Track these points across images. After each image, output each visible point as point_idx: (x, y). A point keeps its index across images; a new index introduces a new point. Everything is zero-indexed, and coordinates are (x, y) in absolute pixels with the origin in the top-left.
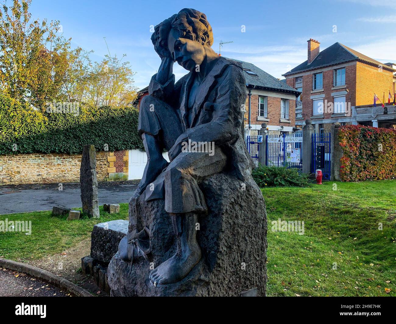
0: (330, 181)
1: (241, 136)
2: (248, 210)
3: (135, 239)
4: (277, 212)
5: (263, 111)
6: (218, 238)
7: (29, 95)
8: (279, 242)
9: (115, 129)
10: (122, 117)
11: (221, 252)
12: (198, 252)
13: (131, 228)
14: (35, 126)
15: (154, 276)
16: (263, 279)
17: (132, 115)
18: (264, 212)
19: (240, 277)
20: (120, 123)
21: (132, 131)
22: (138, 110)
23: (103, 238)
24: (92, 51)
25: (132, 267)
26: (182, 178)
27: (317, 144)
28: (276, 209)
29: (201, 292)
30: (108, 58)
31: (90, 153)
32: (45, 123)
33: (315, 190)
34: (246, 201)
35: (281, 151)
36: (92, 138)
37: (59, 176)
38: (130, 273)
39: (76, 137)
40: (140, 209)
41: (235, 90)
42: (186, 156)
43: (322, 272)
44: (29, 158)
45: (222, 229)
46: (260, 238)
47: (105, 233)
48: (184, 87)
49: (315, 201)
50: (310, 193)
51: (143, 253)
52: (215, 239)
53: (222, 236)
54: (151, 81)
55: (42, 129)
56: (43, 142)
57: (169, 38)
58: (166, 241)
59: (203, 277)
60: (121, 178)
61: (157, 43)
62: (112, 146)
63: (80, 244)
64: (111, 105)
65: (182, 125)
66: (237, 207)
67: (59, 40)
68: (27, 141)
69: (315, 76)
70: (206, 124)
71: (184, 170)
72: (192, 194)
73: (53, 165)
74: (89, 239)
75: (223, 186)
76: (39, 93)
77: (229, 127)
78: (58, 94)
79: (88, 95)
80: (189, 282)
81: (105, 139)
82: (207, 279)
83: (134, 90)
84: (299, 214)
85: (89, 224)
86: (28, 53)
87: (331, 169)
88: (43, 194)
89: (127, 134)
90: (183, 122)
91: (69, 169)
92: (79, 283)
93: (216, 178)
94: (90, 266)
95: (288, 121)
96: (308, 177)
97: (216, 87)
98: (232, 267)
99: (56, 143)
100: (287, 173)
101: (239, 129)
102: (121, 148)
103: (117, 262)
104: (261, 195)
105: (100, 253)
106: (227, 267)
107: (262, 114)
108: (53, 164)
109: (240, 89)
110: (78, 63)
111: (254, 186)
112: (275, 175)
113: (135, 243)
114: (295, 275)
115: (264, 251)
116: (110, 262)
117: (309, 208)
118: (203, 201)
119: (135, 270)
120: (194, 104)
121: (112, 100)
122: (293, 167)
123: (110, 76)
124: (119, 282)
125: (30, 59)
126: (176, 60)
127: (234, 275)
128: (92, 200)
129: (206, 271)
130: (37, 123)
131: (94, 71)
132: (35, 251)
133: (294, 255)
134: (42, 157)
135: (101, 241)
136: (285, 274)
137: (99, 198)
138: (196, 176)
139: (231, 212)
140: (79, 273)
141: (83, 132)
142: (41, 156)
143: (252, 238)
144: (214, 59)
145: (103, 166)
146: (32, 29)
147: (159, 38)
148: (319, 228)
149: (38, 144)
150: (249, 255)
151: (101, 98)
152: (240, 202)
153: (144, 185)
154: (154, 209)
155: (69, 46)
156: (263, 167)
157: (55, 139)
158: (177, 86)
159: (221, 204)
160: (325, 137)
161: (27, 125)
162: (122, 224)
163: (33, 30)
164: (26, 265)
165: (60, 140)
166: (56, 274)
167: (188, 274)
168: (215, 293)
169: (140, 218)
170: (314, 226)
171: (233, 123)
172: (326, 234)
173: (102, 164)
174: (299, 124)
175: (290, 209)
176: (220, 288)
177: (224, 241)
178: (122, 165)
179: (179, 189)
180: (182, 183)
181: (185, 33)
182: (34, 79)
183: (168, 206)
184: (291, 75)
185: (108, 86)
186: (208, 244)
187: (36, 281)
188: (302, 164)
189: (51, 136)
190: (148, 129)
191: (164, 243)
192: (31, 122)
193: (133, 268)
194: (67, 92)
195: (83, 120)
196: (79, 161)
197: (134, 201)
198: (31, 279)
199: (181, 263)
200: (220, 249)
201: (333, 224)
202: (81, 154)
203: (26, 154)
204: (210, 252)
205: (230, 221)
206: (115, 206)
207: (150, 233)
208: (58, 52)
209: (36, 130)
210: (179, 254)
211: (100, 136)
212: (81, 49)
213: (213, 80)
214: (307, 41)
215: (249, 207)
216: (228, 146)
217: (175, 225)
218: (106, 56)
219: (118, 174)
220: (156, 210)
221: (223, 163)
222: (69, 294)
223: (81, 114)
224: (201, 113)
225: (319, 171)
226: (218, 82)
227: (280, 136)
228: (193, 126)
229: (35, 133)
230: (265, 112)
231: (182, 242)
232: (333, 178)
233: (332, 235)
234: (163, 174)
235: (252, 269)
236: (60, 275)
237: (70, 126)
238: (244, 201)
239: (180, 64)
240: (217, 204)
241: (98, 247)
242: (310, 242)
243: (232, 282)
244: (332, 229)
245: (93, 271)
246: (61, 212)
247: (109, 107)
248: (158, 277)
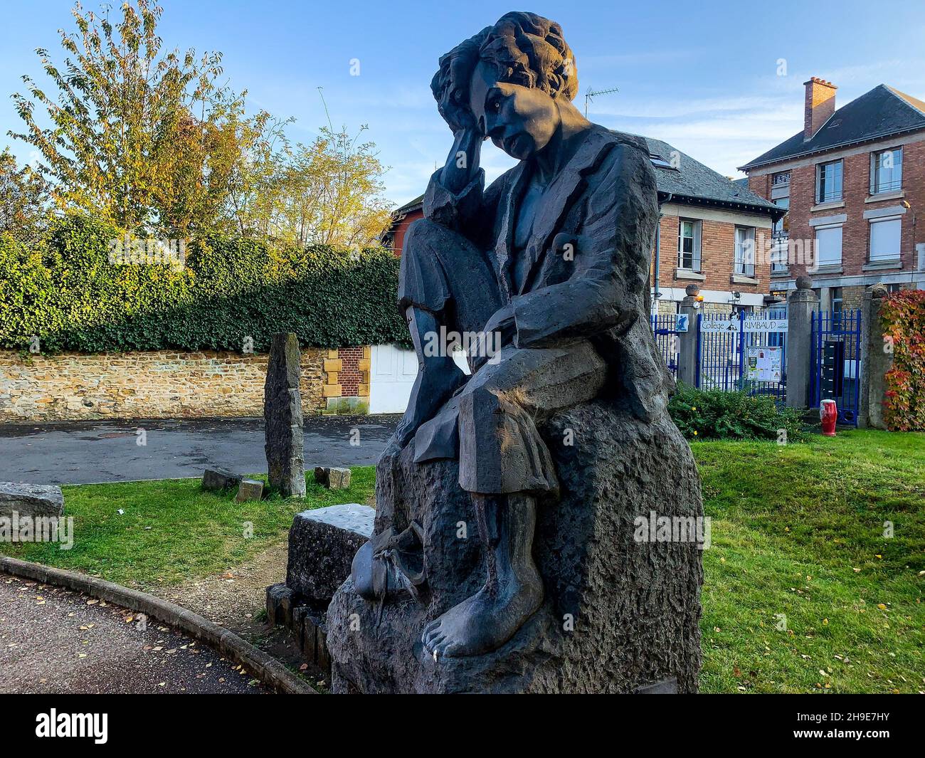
0: (856, 427)
1: (642, 313)
2: (658, 493)
3: (389, 549)
4: (721, 500)
5: (690, 256)
6: (585, 556)
7: (156, 219)
8: (726, 572)
9: (342, 298)
10: (358, 269)
11: (590, 589)
12: (536, 586)
13: (380, 524)
14: (167, 290)
15: (432, 637)
16: (692, 659)
17: (378, 265)
18: (696, 499)
19: (636, 650)
20: (353, 283)
21: (379, 303)
22: (392, 254)
23: (314, 545)
24: (292, 120)
25: (382, 613)
26: (499, 412)
27: (824, 338)
28: (720, 493)
29: (542, 682)
30: (326, 133)
31: (287, 351)
32: (188, 283)
33: (818, 450)
34: (654, 471)
35: (732, 353)
36: (290, 318)
37: (216, 401)
38: (378, 627)
39: (256, 314)
40: (403, 480)
41: (632, 204)
42: (510, 360)
43: (836, 651)
44: (153, 360)
45: (594, 537)
46: (686, 560)
47: (319, 532)
48: (505, 197)
49: (817, 477)
50: (806, 456)
51: (407, 582)
52: (577, 559)
53: (593, 551)
54: (430, 186)
55: (182, 296)
56: (183, 325)
57: (473, 83)
58: (461, 557)
59: (546, 646)
60: (354, 409)
61: (443, 97)
62: (334, 337)
63: (263, 557)
64: (332, 241)
65: (500, 289)
66: (631, 486)
67: (219, 97)
68: (149, 323)
69: (823, 168)
70: (557, 286)
71: (504, 393)
72: (524, 451)
73: (204, 376)
74: (283, 545)
75: (597, 435)
76: (175, 217)
77: (614, 292)
78: (216, 219)
79: (281, 219)
80: (515, 655)
81: (318, 319)
82: (556, 652)
83: (384, 207)
84: (778, 507)
85: (285, 511)
86: (154, 127)
87: (860, 399)
88: (184, 440)
89: (368, 308)
90: (501, 281)
91: (240, 387)
92: (260, 644)
93: (581, 415)
94: (286, 605)
95: (752, 281)
96: (800, 418)
97: (584, 197)
98: (616, 625)
99: (212, 328)
100: (748, 405)
101: (639, 298)
102: (355, 340)
103: (348, 600)
104: (689, 459)
105: (307, 578)
106: (604, 627)
107: (687, 264)
108: (204, 374)
109: (642, 201)
110: (261, 148)
111: (673, 436)
112: (718, 411)
113: (390, 559)
114: (766, 654)
115: (694, 592)
116: (331, 599)
117: (802, 494)
118: (550, 469)
119: (389, 622)
120: (529, 237)
121: (335, 232)
122: (763, 391)
123: (332, 175)
124: (353, 646)
125: (159, 139)
126: (489, 135)
127: (622, 644)
128: (291, 457)
129: (555, 632)
130: (171, 283)
131: (295, 164)
132: (166, 567)
133: (764, 606)
134: (181, 358)
135: (310, 552)
136: (741, 650)
137: (306, 454)
138: (533, 407)
139: (617, 495)
140: (260, 621)
141: (270, 305)
142: (178, 355)
143: (665, 560)
144: (578, 131)
145: (315, 382)
146: (164, 73)
147: (449, 83)
148: (830, 543)
149: (172, 331)
150: (659, 599)
151: (310, 226)
152: (639, 472)
153: (410, 425)
154: (433, 481)
155: (241, 108)
156: (689, 391)
157: (210, 319)
158: (488, 196)
159: (592, 476)
160: (845, 320)
161: (151, 287)
162: (357, 513)
163: (166, 76)
164: (149, 596)
165: (220, 321)
166: (211, 620)
167: (512, 638)
168: (575, 685)
169: (402, 502)
170: (816, 537)
171: (624, 283)
172: (847, 557)
173: (313, 376)
174: (780, 287)
175: (755, 494)
176: (588, 675)
177: (597, 563)
178: (355, 380)
179: (491, 438)
180: (500, 425)
181: (511, 71)
182: (166, 186)
183: (467, 476)
184: (760, 167)
185: (327, 199)
186: (559, 568)
187: (170, 633)
188: (784, 384)
189: (201, 312)
190: (420, 298)
191: (456, 560)
192: (159, 281)
193: (383, 616)
194: (236, 213)
195: (271, 276)
196: (261, 368)
197: (388, 461)
198: (159, 628)
199: (496, 609)
200: (588, 583)
201: (864, 534)
202: (267, 352)
203: (149, 350)
204: (563, 587)
205: (615, 517)
206: (341, 473)
207: (424, 537)
208: (217, 123)
209: (168, 298)
210: (492, 590)
211: (307, 313)
212: (267, 115)
213: (577, 179)
214: (804, 84)
215: (660, 485)
216: (610, 338)
217: (481, 520)
218: (323, 130)
219: (347, 400)
220: (437, 484)
221: (601, 378)
222: (239, 667)
223: (267, 263)
224: (546, 260)
225: (829, 404)
226: (588, 185)
227: (731, 315)
228: (527, 289)
229: (167, 306)
230: (694, 257)
231: (498, 563)
232: (864, 421)
233: (862, 563)
234: (455, 401)
235: (666, 632)
236: (219, 623)
237: (243, 291)
238: (648, 471)
239: (497, 143)
240: (581, 475)
241: (302, 565)
242: (805, 575)
243: (616, 660)
244: (862, 546)
245: (292, 617)
246: (222, 481)
247: (329, 246)
248: (443, 639)
